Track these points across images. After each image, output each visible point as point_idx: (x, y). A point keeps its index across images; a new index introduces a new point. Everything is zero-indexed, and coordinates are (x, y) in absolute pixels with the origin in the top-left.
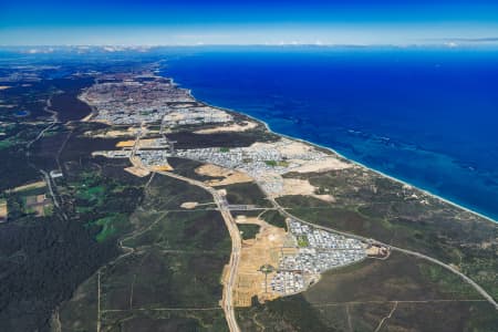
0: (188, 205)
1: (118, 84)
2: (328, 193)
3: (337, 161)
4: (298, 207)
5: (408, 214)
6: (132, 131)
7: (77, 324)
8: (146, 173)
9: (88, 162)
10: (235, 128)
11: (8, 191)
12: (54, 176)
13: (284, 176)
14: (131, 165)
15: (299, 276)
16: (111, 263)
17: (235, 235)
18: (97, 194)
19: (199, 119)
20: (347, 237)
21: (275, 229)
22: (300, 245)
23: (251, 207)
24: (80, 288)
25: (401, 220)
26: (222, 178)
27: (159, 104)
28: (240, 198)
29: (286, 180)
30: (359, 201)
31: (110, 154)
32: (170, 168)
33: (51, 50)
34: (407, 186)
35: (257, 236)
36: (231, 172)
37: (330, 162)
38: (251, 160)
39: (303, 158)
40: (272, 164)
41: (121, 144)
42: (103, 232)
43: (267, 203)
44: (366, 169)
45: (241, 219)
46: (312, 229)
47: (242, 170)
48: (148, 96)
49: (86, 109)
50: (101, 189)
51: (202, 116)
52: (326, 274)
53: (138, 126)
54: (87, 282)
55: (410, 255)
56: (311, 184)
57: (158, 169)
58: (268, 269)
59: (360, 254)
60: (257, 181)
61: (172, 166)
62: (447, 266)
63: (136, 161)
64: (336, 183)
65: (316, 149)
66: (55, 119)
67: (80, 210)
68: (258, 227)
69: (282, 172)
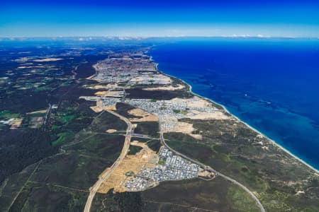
0: (110, 131)
1: (119, 59)
2: (201, 134)
3: (221, 114)
4: (174, 140)
5: (247, 154)
6: (109, 86)
7: (13, 185)
8: (100, 110)
9: (74, 100)
10: (171, 88)
11: (27, 114)
12: (53, 107)
13: (179, 120)
14: (95, 105)
15: (145, 181)
16: (50, 157)
17: (126, 149)
18: (68, 119)
19: (151, 81)
20: (192, 162)
21: (150, 151)
22: (160, 163)
23: (145, 136)
24: (27, 168)
25: (239, 157)
26: (140, 117)
27: (134, 71)
28: (142, 130)
29: (179, 123)
30: (218, 142)
31: (88, 98)
32: (115, 109)
33: (91, 39)
34: (261, 135)
35: (137, 154)
36: (149, 114)
37: (216, 114)
38: (165, 109)
39: (200, 110)
40: (176, 112)
41: (98, 93)
42: (59, 139)
43: (158, 136)
44: (239, 120)
45: (135, 143)
46: (174, 154)
47: (156, 114)
48: (131, 66)
49: (93, 72)
50: (72, 117)
51: (154, 79)
52: (162, 184)
53: (114, 83)
54: (32, 165)
55: (229, 181)
56: (194, 126)
57: (108, 108)
58: (130, 174)
59: (194, 175)
60: (160, 121)
61: (117, 108)
62: (250, 192)
63: (99, 103)
64: (210, 128)
65: (213, 105)
66: (73, 77)
67: (54, 127)
68: (141, 148)
69: (180, 118)
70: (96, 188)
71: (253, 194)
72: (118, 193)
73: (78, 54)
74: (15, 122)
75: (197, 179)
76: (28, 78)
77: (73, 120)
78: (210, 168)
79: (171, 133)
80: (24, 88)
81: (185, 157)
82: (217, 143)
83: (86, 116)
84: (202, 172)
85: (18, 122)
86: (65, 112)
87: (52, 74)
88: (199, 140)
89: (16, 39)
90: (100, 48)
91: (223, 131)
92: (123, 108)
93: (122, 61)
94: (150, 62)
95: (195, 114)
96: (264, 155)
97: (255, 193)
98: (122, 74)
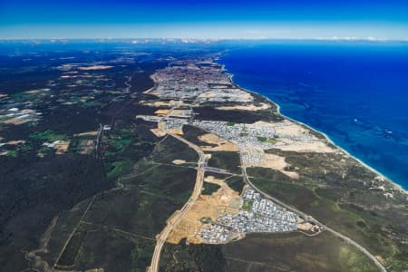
0: (177, 162)
1: (182, 68)
2: (297, 171)
3: (323, 145)
4: (261, 178)
5: (363, 203)
6: (172, 103)
7: (64, 226)
8: (163, 134)
9: (130, 120)
10: (252, 108)
11: (75, 135)
12: (105, 128)
13: (266, 151)
14: (157, 127)
15: (227, 231)
16: (105, 192)
17: (199, 187)
18: (124, 144)
19: (225, 98)
20: (288, 210)
21: (230, 191)
22: (244, 208)
23: (223, 171)
24: (79, 204)
25: (352, 206)
26: (214, 146)
27: (202, 84)
28: (219, 163)
29: (267, 155)
30: (321, 183)
31: (147, 118)
32: (181, 133)
33: (147, 41)
34: (381, 177)
35: (214, 194)
36: (225, 142)
37: (317, 145)
38: (246, 135)
39: (293, 138)
40: (262, 140)
41: (159, 112)
42: (113, 171)
43: (239, 171)
44: (348, 155)
45: (210, 179)
46: (262, 197)
47: (234, 142)
48: (198, 77)
49: (152, 84)
50: (128, 142)
51: (229, 95)
52: (250, 236)
53: (178, 99)
54: (83, 202)
55: (340, 238)
56: (286, 161)
57: (172, 132)
58: (206, 221)
59: (291, 227)
60: (242, 152)
61: (184, 131)
62: (372, 257)
63: (161, 125)
64: (309, 164)
65: (311, 132)
66: (127, 90)
67: (107, 154)
68: (219, 187)
69: (267, 148)
70: (163, 237)
71: (377, 259)
72: (192, 244)
73: (131, 61)
74: (61, 145)
75: (297, 233)
76: (74, 90)
77: (131, 145)
78: (312, 219)
79: (257, 168)
80: (69, 103)
81: (277, 201)
82: (320, 186)
83: (145, 141)
84: (302, 223)
85: (65, 146)
86: (120, 135)
87: (101, 85)
88: (295, 180)
89: (57, 41)
90: (158, 54)
91: (327, 168)
92: (192, 133)
93: (186, 71)
94: (223, 72)
95: (286, 144)
96: (388, 206)
97: (379, 257)
98: (187, 87)
